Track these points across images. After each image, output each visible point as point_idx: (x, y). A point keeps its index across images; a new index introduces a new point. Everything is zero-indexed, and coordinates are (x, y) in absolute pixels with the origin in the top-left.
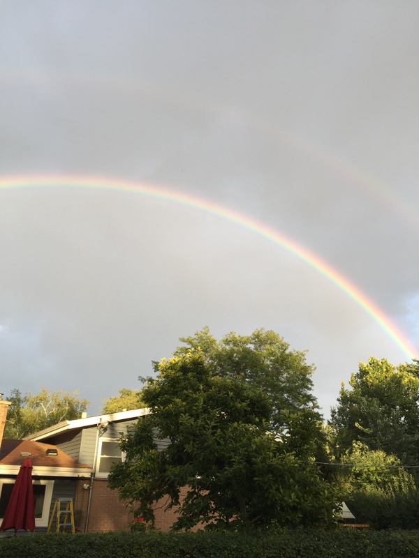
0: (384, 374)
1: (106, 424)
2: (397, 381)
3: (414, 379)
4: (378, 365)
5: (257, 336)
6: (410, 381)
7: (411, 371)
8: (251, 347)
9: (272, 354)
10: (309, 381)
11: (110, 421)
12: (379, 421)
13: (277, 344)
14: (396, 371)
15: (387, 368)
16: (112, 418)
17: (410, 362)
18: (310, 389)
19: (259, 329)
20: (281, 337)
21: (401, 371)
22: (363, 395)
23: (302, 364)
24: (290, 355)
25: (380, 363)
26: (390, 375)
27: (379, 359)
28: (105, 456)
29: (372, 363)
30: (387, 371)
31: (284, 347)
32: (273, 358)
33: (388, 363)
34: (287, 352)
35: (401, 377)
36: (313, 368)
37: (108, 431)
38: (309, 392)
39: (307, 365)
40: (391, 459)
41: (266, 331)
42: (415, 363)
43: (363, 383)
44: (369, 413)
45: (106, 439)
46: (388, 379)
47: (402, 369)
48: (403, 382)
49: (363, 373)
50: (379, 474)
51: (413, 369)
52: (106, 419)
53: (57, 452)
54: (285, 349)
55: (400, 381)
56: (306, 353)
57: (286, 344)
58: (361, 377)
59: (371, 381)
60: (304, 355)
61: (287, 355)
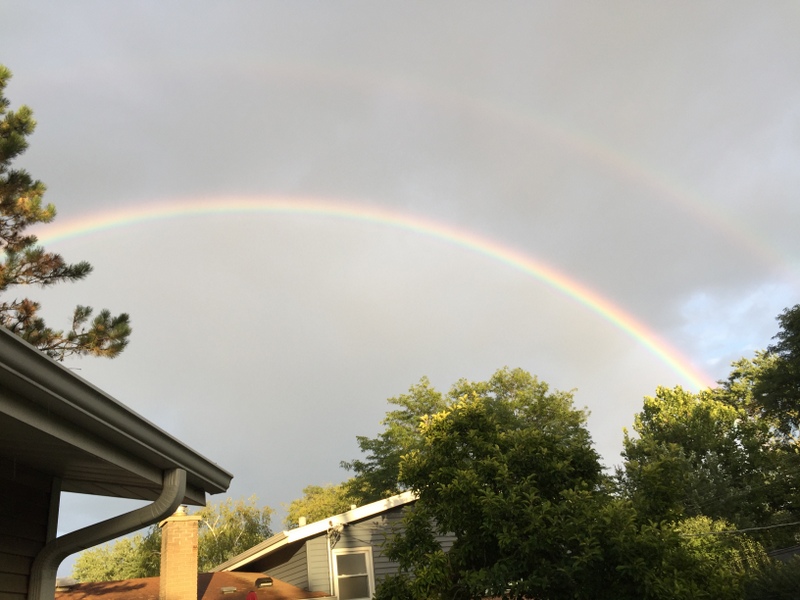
0: (682, 409)
1: (341, 529)
2: (702, 414)
3: (726, 408)
4: (671, 396)
5: (499, 380)
6: (722, 412)
7: (718, 399)
8: (493, 395)
9: (526, 401)
10: (584, 431)
11: (344, 522)
13: (529, 386)
14: (698, 402)
15: (684, 399)
16: (346, 518)
17: (715, 386)
19: (501, 369)
20: (533, 376)
21: (704, 399)
23: (570, 409)
24: (552, 399)
25: (673, 393)
26: (691, 408)
27: (670, 387)
28: (343, 576)
29: (663, 395)
30: (685, 403)
31: (543, 389)
32: (527, 407)
33: (685, 391)
34: (547, 395)
35: (708, 408)
36: (586, 413)
37: (342, 539)
39: (578, 409)
40: (720, 526)
41: (511, 369)
42: (722, 386)
43: (652, 424)
45: (341, 551)
46: (690, 414)
47: (705, 396)
48: (712, 415)
49: (650, 411)
50: (709, 549)
51: (721, 395)
52: (337, 521)
53: (271, 581)
54: (544, 392)
55: (708, 413)
56: (574, 393)
57: (543, 384)
58: (648, 418)
59: (665, 420)
60: (571, 397)
61: (547, 400)
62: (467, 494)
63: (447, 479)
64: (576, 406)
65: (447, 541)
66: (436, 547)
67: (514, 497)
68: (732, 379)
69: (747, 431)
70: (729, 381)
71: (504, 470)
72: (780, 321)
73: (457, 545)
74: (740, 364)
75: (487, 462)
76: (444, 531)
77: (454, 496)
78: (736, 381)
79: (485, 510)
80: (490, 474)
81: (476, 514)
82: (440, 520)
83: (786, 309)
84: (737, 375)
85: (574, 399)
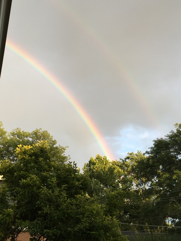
0: (104, 166)
2: (111, 170)
3: (120, 170)
4: (101, 160)
5: (35, 133)
7: (118, 165)
8: (30, 139)
12: (100, 194)
13: (48, 140)
14: (111, 165)
15: (106, 162)
17: (118, 160)
19: (38, 129)
20: (51, 136)
21: (113, 164)
22: (91, 177)
23: (62, 155)
24: (57, 148)
25: (102, 159)
26: (108, 166)
27: (102, 156)
29: (98, 158)
30: (106, 164)
33: (107, 159)
35: (114, 168)
36: (68, 158)
39: (65, 156)
41: (43, 131)
42: (121, 161)
44: (94, 189)
46: (106, 169)
49: (91, 163)
51: (120, 164)
54: (54, 144)
55: (114, 171)
56: (67, 148)
57: (55, 141)
58: (90, 166)
59: (96, 169)
60: (65, 150)
61: (54, 148)
63: (25, 177)
64: (65, 154)
68: (125, 159)
69: (125, 181)
70: (124, 160)
72: (154, 142)
74: (131, 154)
78: (127, 160)
83: (157, 138)
84: (128, 158)
85: (65, 151)
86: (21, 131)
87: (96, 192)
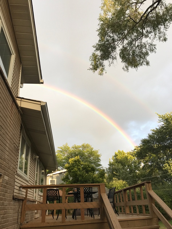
0: (122, 156)
1: (52, 175)
2: (126, 158)
3: (132, 157)
5: (83, 146)
6: (130, 158)
8: (81, 149)
9: (88, 151)
10: (99, 159)
12: (121, 171)
13: (89, 148)
14: (126, 155)
17: (131, 151)
18: (100, 162)
19: (84, 143)
21: (128, 154)
22: (116, 163)
23: (97, 154)
25: (121, 152)
26: (124, 156)
27: (121, 151)
29: (119, 152)
30: (123, 154)
31: (92, 149)
32: (88, 153)
33: (124, 151)
34: (93, 150)
35: (128, 156)
36: (101, 155)
38: (100, 163)
39: (99, 154)
40: (124, 182)
41: (86, 144)
42: (132, 151)
43: (116, 159)
44: (118, 169)
45: (51, 179)
46: (124, 157)
47: (128, 153)
48: (128, 158)
49: (116, 155)
50: (121, 187)
51: (132, 153)
58: (115, 157)
59: (119, 158)
60: (98, 151)
62: (75, 172)
63: (73, 169)
64: (99, 153)
65: (71, 179)
66: (69, 179)
67: (82, 173)
68: (134, 150)
69: (135, 162)
71: (81, 169)
73: (72, 179)
74: (136, 147)
75: (79, 167)
76: (71, 177)
77: (74, 172)
79: (78, 174)
80: (79, 169)
81: (76, 175)
82: (70, 175)
84: (135, 149)
86: (76, 146)
87: (119, 170)
